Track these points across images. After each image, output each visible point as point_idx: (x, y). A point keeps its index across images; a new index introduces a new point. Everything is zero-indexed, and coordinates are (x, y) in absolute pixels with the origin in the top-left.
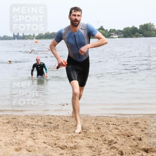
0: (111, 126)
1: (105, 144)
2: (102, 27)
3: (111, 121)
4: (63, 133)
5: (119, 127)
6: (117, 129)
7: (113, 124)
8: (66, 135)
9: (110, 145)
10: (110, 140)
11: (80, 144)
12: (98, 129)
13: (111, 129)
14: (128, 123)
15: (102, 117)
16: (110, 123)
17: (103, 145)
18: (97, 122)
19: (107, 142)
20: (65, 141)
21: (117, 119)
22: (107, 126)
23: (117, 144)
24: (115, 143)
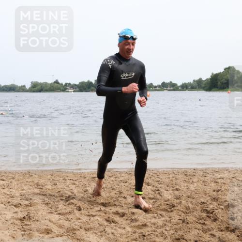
0: (68, 181)
1: (62, 200)
2: (57, 80)
3: (67, 177)
4: (17, 190)
5: (76, 182)
6: (74, 184)
7: (70, 180)
8: (21, 192)
9: (67, 201)
10: (67, 196)
11: (36, 201)
12: (55, 185)
13: (68, 184)
14: (85, 178)
15: (58, 173)
16: (67, 178)
17: (60, 201)
18: (53, 177)
19: (64, 198)
20: (19, 198)
21: (74, 174)
22: (63, 181)
23: (74, 200)
24: (73, 198)
